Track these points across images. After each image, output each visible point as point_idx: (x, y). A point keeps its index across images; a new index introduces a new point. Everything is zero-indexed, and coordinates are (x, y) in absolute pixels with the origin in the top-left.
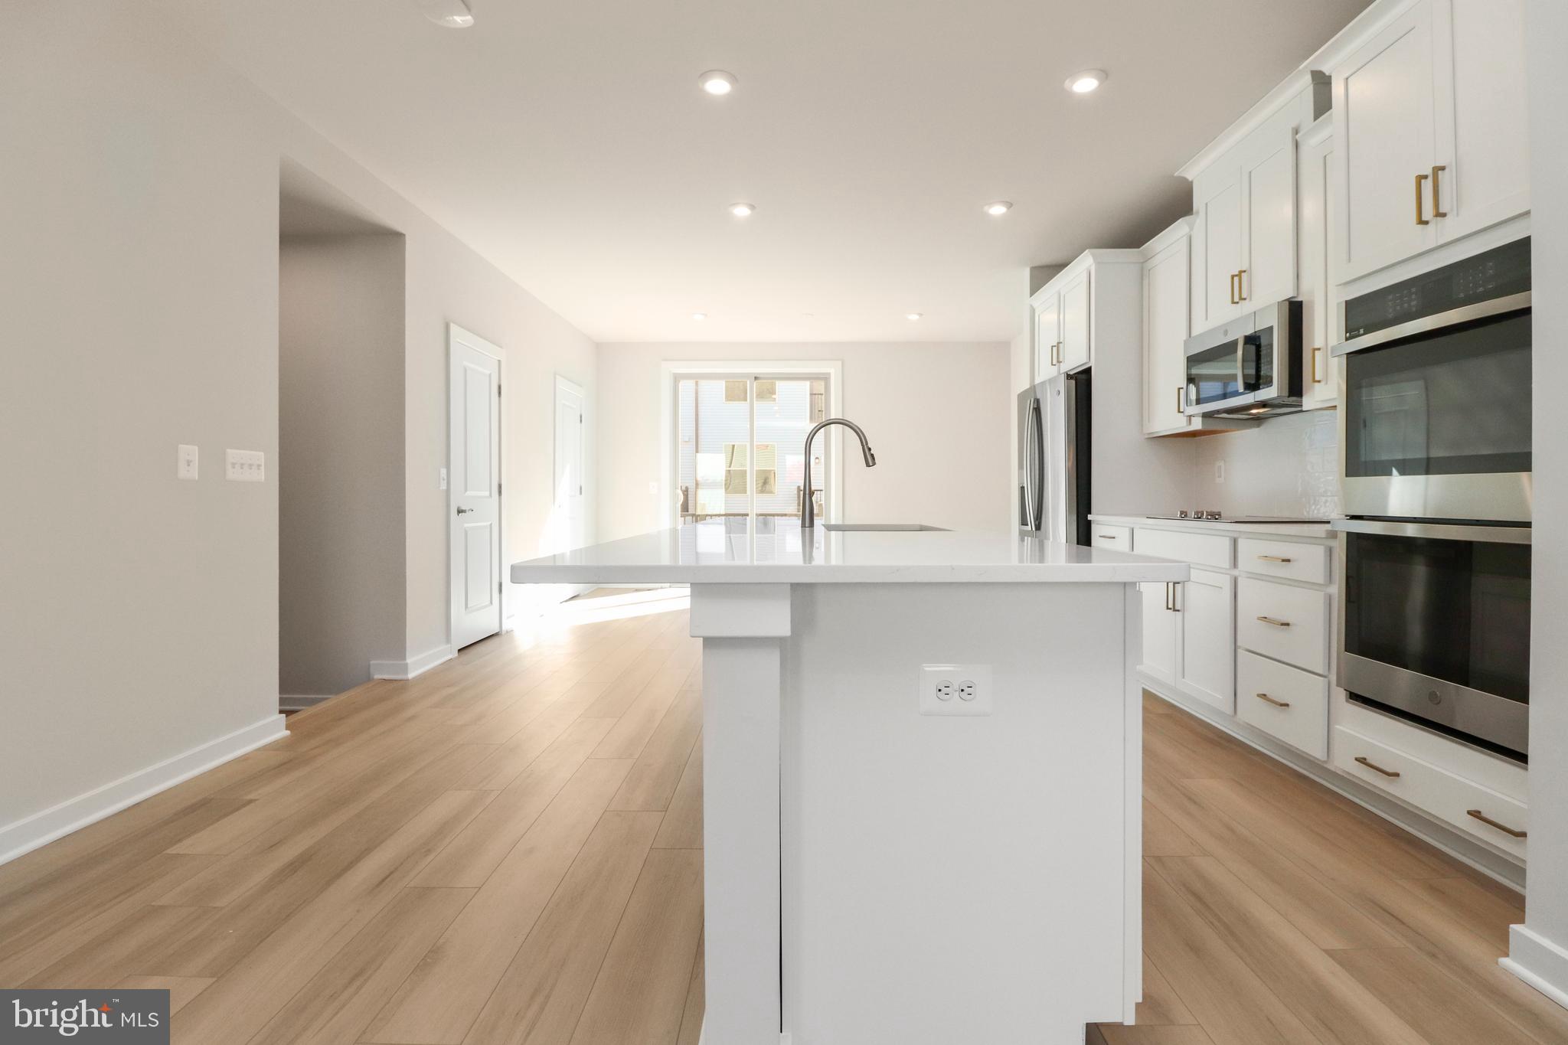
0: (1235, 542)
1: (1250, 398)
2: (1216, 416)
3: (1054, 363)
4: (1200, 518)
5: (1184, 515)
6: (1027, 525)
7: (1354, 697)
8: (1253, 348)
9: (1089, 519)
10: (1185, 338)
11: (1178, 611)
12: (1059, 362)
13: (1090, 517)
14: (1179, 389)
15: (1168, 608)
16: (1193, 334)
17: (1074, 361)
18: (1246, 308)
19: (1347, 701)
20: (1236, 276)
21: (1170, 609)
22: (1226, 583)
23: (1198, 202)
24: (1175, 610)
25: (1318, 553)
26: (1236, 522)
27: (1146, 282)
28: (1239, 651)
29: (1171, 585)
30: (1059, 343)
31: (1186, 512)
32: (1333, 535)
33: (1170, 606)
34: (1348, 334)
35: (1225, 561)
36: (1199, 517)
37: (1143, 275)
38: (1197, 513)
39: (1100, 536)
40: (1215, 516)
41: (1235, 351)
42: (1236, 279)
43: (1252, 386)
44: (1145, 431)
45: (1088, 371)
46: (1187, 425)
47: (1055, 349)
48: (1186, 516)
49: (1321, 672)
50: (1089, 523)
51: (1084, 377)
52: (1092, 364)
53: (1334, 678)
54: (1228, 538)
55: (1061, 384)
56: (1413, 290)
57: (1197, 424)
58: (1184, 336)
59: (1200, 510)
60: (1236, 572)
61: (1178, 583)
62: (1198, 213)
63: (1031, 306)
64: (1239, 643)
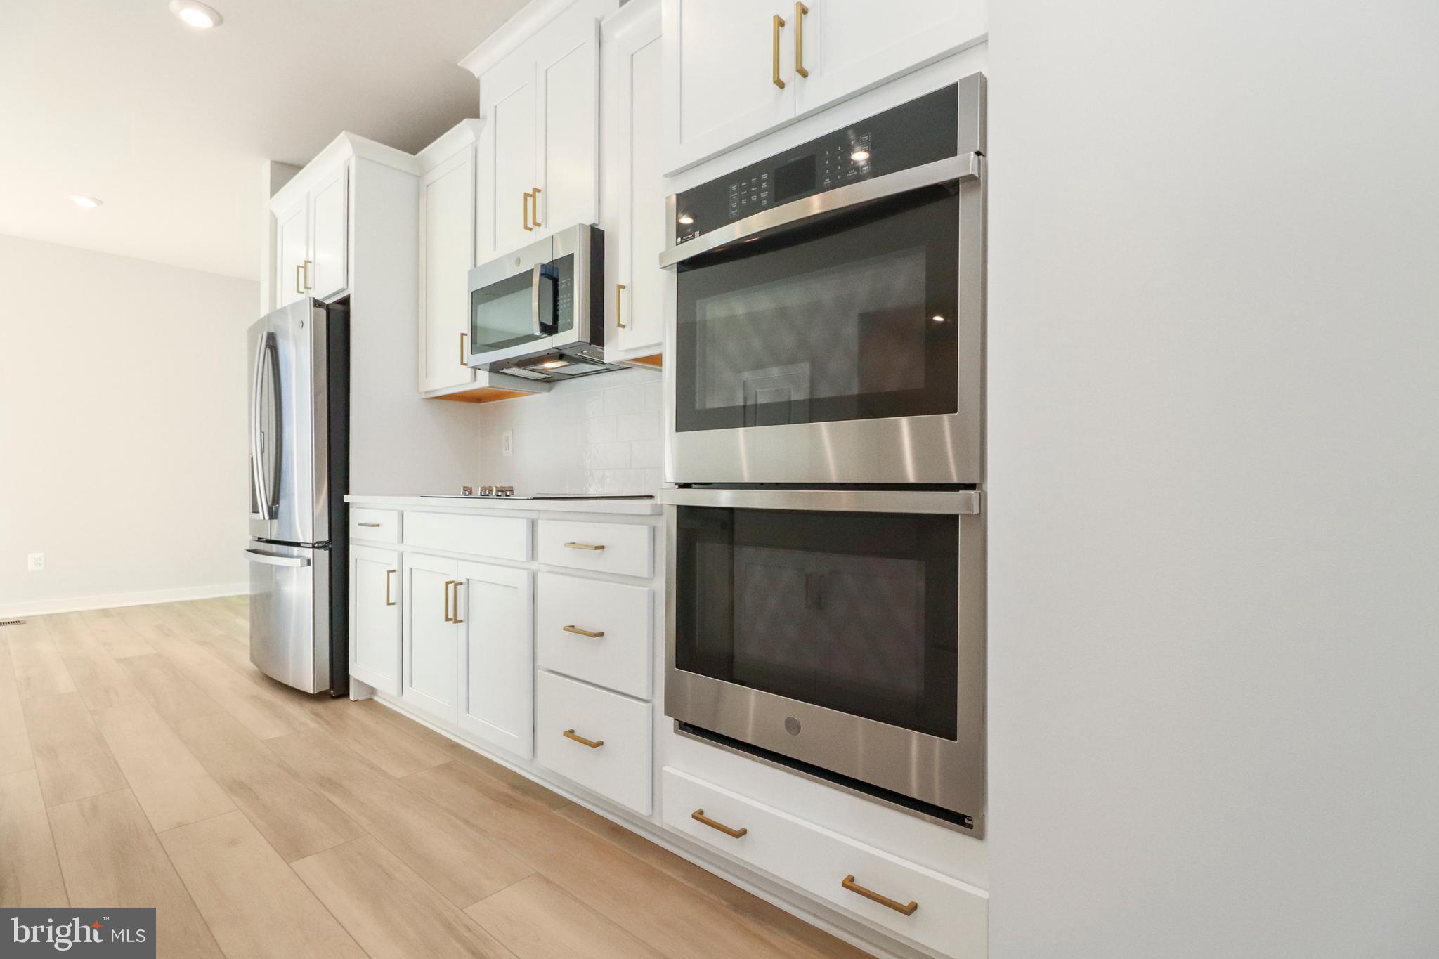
0: (533, 525)
1: (546, 344)
2: (505, 371)
3: (300, 290)
4: (488, 495)
5: (468, 492)
6: (258, 512)
7: (686, 727)
8: (549, 283)
9: (345, 501)
10: (469, 269)
11: (461, 621)
12: (306, 288)
13: (346, 499)
14: (463, 335)
15: (447, 619)
16: (479, 264)
17: (327, 287)
18: (541, 234)
19: (675, 732)
20: (531, 195)
21: (451, 619)
22: (522, 580)
23: (486, 105)
24: (456, 621)
25: (640, 534)
26: (534, 499)
27: (422, 201)
28: (540, 672)
29: (451, 586)
30: (307, 262)
31: (471, 489)
32: (658, 512)
33: (451, 615)
34: (679, 239)
35: (521, 554)
36: (486, 493)
37: (420, 189)
38: (484, 489)
39: (360, 525)
40: (506, 492)
41: (530, 285)
42: (530, 200)
43: (550, 329)
44: (422, 389)
45: (345, 302)
46: (472, 381)
47: (301, 270)
48: (470, 493)
49: (644, 697)
50: (346, 507)
51: (340, 307)
52: (351, 291)
53: (660, 702)
54: (525, 521)
55: (307, 313)
56: (764, 176)
57: (484, 380)
58: (468, 266)
59: (487, 485)
60: (534, 566)
61: (461, 584)
62: (485, 118)
63: (271, 212)
64: (539, 662)
